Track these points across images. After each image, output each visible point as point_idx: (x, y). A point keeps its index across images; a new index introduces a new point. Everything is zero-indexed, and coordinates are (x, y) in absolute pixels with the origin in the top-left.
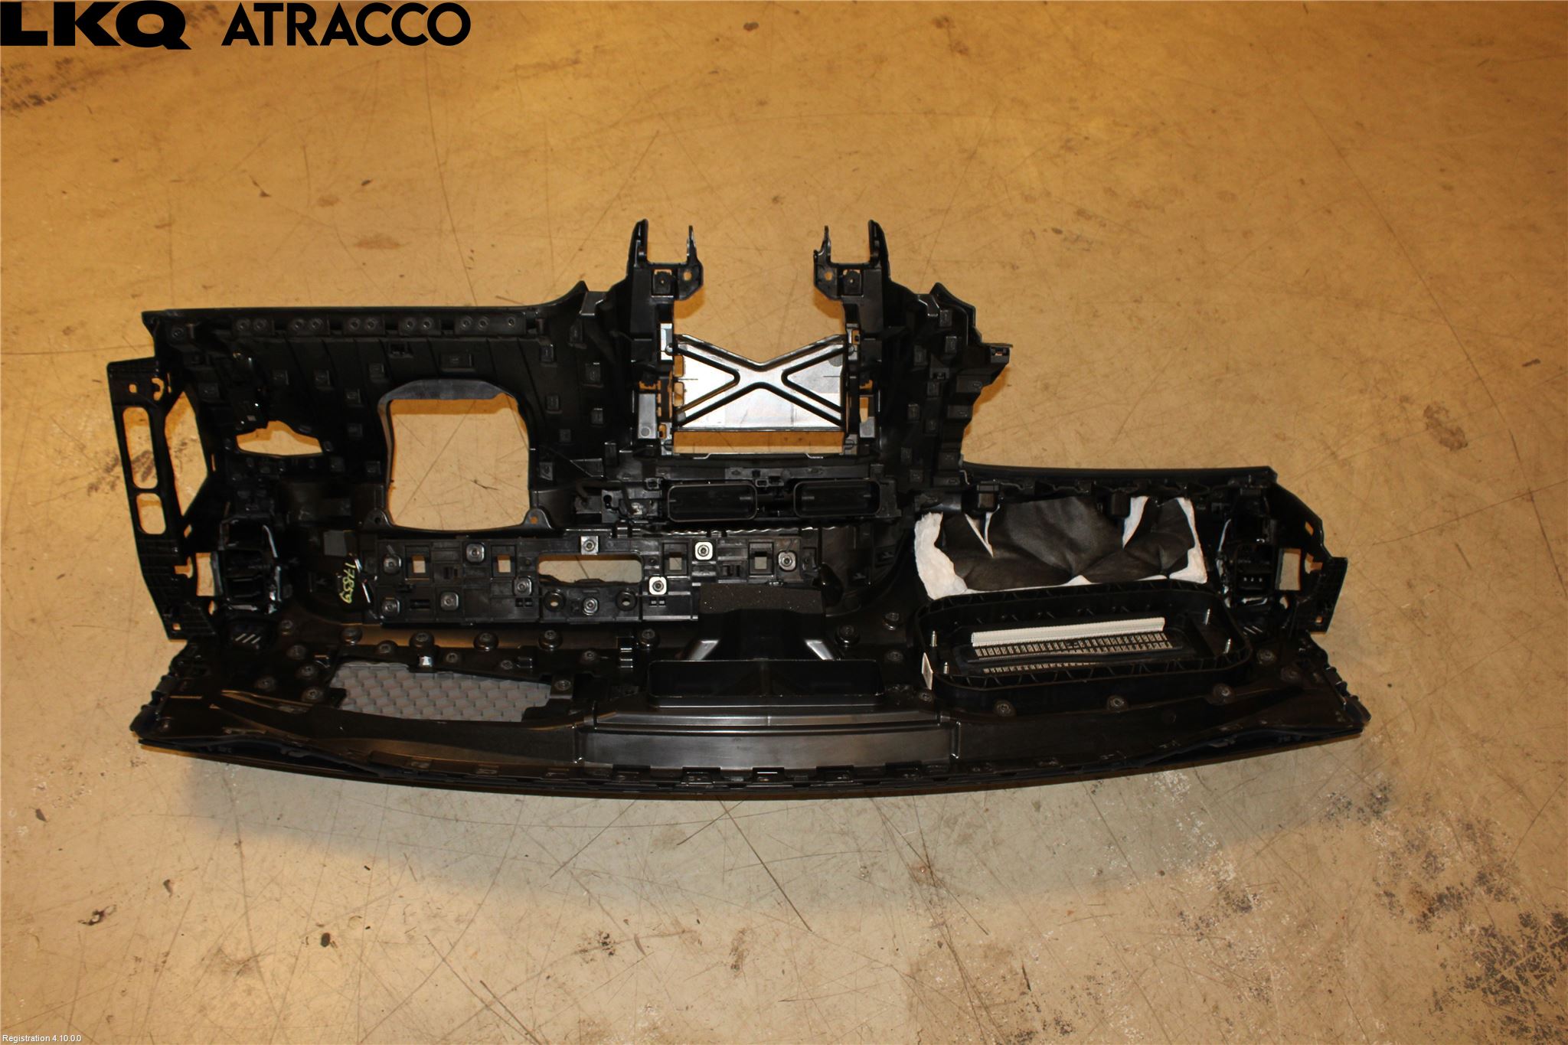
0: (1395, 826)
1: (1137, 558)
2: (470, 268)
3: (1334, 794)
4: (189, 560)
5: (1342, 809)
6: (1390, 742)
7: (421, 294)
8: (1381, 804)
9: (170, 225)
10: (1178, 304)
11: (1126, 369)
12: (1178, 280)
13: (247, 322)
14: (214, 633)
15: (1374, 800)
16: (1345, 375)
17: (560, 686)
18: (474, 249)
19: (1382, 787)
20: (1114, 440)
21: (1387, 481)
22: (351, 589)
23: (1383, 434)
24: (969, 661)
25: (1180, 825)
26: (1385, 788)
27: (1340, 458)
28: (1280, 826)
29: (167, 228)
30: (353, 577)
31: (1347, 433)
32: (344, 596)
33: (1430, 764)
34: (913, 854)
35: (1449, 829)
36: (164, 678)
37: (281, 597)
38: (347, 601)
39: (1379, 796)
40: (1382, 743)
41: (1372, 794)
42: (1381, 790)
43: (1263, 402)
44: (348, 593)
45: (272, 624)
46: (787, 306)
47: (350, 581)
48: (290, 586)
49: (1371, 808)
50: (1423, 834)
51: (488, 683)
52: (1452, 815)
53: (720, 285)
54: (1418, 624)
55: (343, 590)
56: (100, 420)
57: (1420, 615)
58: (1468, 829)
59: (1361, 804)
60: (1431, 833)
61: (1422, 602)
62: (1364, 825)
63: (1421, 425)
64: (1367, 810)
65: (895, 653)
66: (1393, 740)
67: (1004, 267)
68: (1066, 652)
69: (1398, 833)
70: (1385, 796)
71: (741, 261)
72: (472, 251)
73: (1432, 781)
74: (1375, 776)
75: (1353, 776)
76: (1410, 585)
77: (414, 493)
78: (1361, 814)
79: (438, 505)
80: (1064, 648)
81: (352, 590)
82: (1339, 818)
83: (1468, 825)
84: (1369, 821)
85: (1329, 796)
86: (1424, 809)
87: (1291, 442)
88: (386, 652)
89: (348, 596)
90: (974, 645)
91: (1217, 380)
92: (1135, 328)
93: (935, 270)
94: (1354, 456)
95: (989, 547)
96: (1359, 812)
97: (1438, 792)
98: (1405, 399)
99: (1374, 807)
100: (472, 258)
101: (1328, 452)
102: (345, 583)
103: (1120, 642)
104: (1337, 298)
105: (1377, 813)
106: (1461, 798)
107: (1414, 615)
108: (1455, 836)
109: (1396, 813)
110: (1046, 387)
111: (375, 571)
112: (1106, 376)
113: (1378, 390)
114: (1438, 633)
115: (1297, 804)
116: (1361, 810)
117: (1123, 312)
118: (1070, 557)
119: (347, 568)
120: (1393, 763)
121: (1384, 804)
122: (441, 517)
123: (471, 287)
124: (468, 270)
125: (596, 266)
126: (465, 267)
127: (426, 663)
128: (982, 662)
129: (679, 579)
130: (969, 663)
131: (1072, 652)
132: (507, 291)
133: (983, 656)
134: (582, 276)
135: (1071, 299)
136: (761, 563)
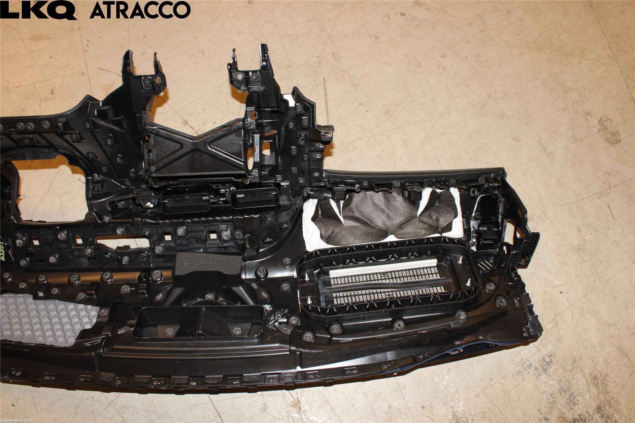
0: (554, 378)
1: (425, 223)
2: (86, 51)
3: (522, 359)
5: (526, 368)
6: (557, 327)
7: (60, 68)
8: (548, 365)
10: (466, 58)
11: (433, 99)
12: (468, 42)
15: (545, 363)
16: (556, 99)
17: (102, 313)
18: (89, 40)
19: (550, 355)
20: (422, 144)
21: (573, 165)
23: (573, 136)
25: (436, 379)
26: (551, 355)
27: (548, 151)
28: (491, 379)
30: (3, 248)
31: (554, 136)
33: (578, 340)
34: (291, 396)
35: (584, 380)
38: (3, 260)
39: (547, 360)
40: (553, 328)
41: (544, 359)
42: (549, 357)
43: (508, 118)
47: (2, 250)
49: (542, 367)
50: (569, 382)
51: (71, 306)
52: (587, 371)
53: (215, 56)
54: (581, 254)
57: (583, 249)
58: (595, 379)
59: (537, 366)
60: (573, 382)
61: (585, 241)
62: (537, 378)
63: (596, 130)
64: (540, 369)
65: (285, 285)
66: (559, 326)
67: (371, 38)
68: (380, 281)
69: (555, 382)
70: (551, 360)
71: (228, 40)
72: (88, 41)
73: (578, 351)
74: (546, 348)
75: (534, 348)
76: (579, 230)
77: (49, 187)
78: (536, 371)
79: (60, 194)
80: (380, 278)
81: (4, 254)
82: (523, 374)
83: (595, 377)
84: (540, 375)
85: (520, 360)
86: (571, 368)
87: (521, 142)
88: (23, 287)
89: (3, 257)
90: (330, 276)
91: (483, 105)
92: (440, 73)
93: (332, 41)
94: (556, 150)
95: (342, 219)
96: (535, 370)
97: (581, 358)
98: (588, 114)
99: (544, 367)
100: (87, 45)
101: (542, 148)
103: (412, 274)
104: (556, 51)
105: (545, 370)
106: (593, 361)
107: (579, 249)
108: (587, 384)
109: (556, 370)
110: (387, 112)
111: (13, 245)
112: (422, 104)
113: (574, 108)
114: (592, 259)
115: (501, 366)
116: (537, 369)
117: (435, 64)
118: (388, 224)
120: (558, 340)
121: (550, 365)
122: (61, 201)
123: (86, 62)
124: (85, 52)
125: (151, 47)
126: (84, 51)
127: (41, 294)
128: (333, 288)
129: (168, 245)
130: (326, 289)
131: (384, 281)
132: (104, 65)
133: (335, 284)
134: (143, 54)
135: (406, 56)
136: (213, 236)
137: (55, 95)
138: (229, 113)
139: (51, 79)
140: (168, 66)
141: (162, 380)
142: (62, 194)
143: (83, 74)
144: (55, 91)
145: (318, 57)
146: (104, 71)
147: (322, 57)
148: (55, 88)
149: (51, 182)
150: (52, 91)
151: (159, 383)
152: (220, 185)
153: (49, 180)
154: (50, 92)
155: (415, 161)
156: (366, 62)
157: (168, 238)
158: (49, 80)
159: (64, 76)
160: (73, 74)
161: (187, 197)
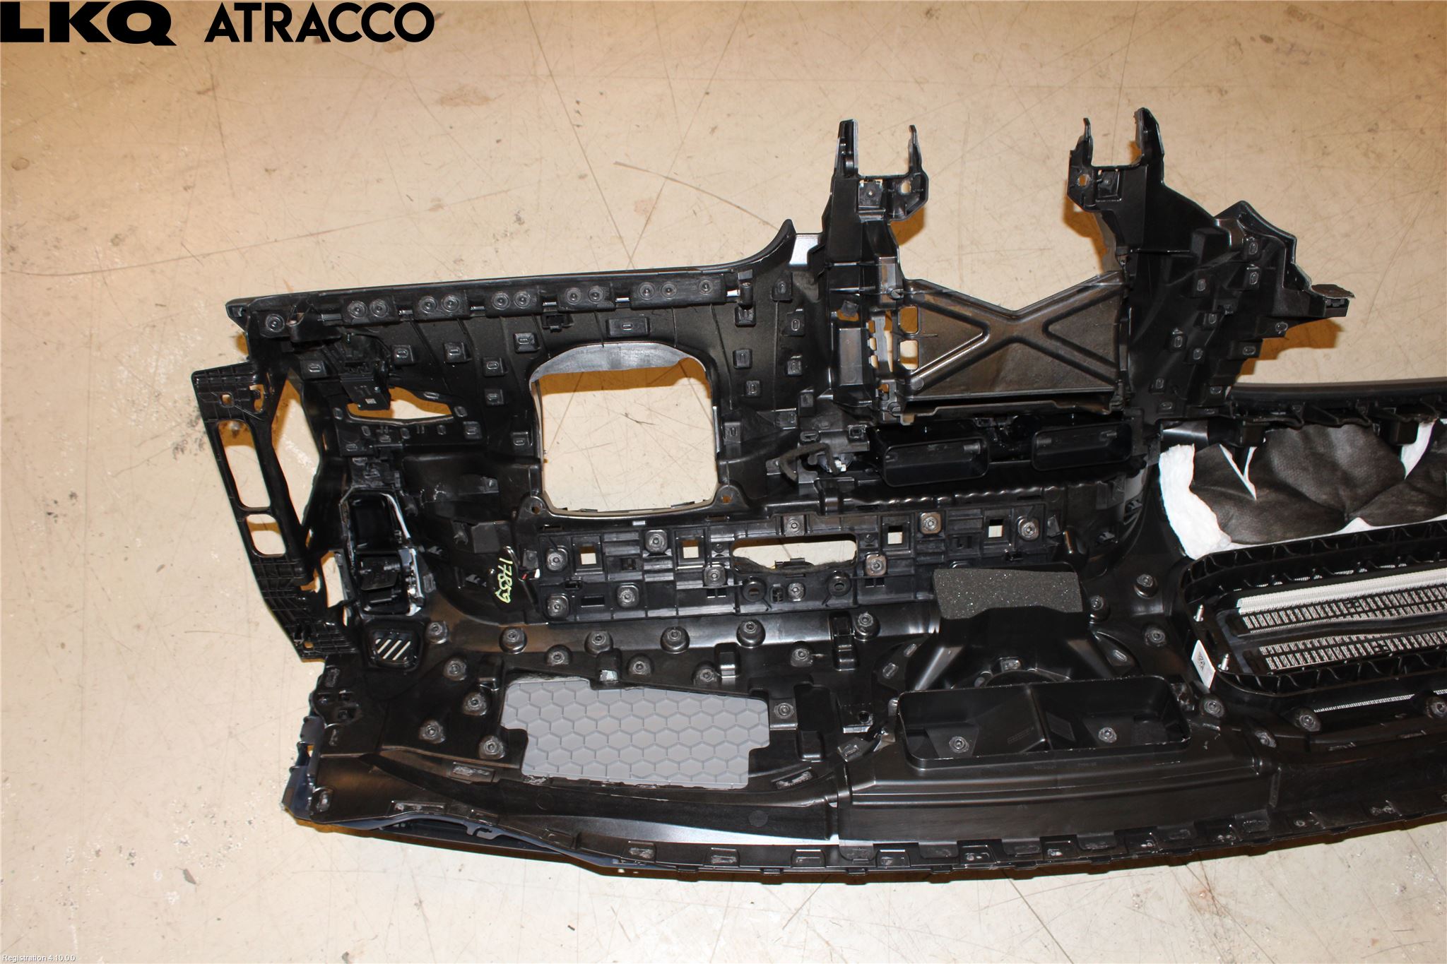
1: (1420, 491)
2: (578, 126)
4: (316, 573)
7: (526, 165)
9: (213, 88)
10: (1422, 132)
11: (1369, 225)
12: (1419, 97)
13: (361, 305)
14: (353, 650)
17: (781, 712)
18: (579, 99)
22: (508, 587)
24: (1239, 636)
29: (211, 93)
30: (510, 574)
32: (501, 595)
34: (1190, 875)
36: (306, 720)
37: (423, 592)
38: (505, 600)
44: (506, 591)
45: (417, 629)
46: (962, 157)
47: (506, 578)
48: (431, 575)
51: (684, 699)
53: (879, 133)
55: (499, 588)
56: (172, 357)
67: (1210, 92)
68: (1349, 618)
71: (899, 99)
72: (578, 102)
79: (586, 449)
80: (1345, 612)
81: (510, 589)
88: (559, 662)
89: (505, 595)
90: (1240, 611)
92: (1373, 167)
93: (1129, 100)
95: (1251, 487)
100: (578, 112)
102: (501, 581)
111: (537, 564)
112: (1347, 235)
117: (1357, 147)
118: (1344, 493)
119: (502, 564)
123: (584, 152)
124: (576, 128)
125: (729, 115)
126: (573, 125)
127: (610, 675)
128: (1254, 637)
129: (899, 555)
130: (1240, 638)
131: (1356, 618)
132: (627, 155)
133: (1255, 628)
134: (713, 130)
135: (1294, 131)
136: (995, 531)
137: (525, 226)
138: (938, 262)
139: (509, 190)
140: (777, 157)
141: (985, 850)
142: (591, 448)
143: (582, 177)
144: (522, 215)
145: (1105, 135)
146: (629, 169)
147: (1114, 136)
148: (524, 210)
149: (559, 421)
150: (517, 215)
151: (979, 857)
152: (991, 419)
153: (554, 418)
154: (514, 218)
155: (1357, 360)
156: (1210, 146)
157: (895, 538)
158: (506, 192)
159: (540, 181)
160: (558, 176)
161: (932, 447)
